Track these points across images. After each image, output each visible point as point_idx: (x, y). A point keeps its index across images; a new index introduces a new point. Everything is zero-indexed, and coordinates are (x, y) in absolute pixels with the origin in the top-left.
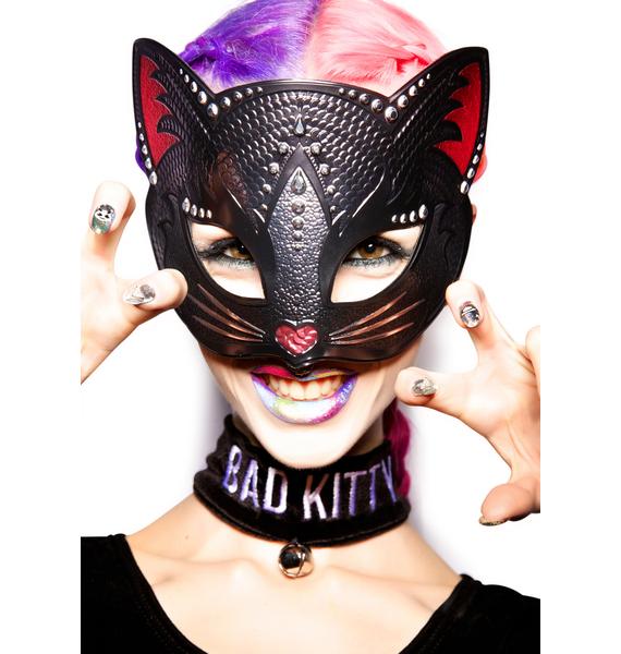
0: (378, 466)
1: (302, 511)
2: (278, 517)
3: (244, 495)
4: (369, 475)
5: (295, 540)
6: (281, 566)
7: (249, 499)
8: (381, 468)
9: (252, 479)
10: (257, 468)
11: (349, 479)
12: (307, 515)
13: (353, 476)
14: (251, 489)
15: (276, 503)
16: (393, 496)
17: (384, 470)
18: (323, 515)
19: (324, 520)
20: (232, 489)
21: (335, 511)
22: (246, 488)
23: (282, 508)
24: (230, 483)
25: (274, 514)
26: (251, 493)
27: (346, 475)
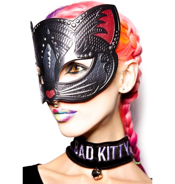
0: (123, 144)
1: (98, 159)
2: (91, 161)
3: (80, 155)
4: (119, 147)
5: (96, 168)
6: (92, 176)
7: (82, 156)
8: (124, 145)
9: (82, 150)
10: (83, 147)
11: (112, 148)
12: (100, 160)
13: (114, 148)
14: (82, 153)
15: (90, 157)
16: (128, 153)
17: (125, 146)
18: (104, 160)
19: (105, 161)
20: (77, 153)
21: (108, 158)
22: (80, 153)
23: (92, 158)
24: (76, 151)
25: (89, 160)
26: (82, 154)
27: (111, 147)
